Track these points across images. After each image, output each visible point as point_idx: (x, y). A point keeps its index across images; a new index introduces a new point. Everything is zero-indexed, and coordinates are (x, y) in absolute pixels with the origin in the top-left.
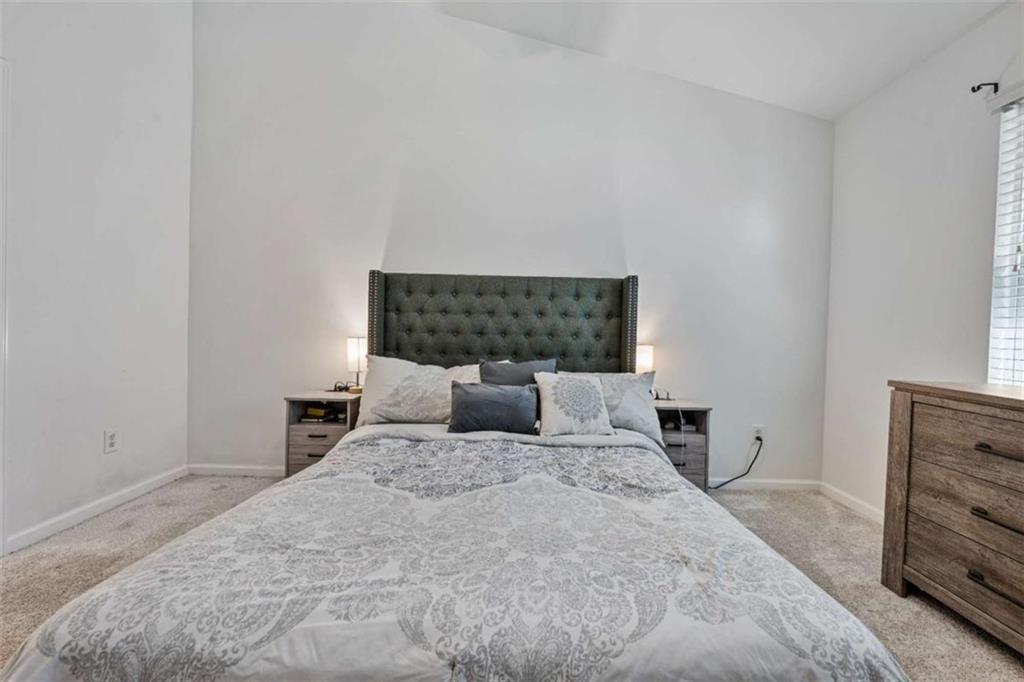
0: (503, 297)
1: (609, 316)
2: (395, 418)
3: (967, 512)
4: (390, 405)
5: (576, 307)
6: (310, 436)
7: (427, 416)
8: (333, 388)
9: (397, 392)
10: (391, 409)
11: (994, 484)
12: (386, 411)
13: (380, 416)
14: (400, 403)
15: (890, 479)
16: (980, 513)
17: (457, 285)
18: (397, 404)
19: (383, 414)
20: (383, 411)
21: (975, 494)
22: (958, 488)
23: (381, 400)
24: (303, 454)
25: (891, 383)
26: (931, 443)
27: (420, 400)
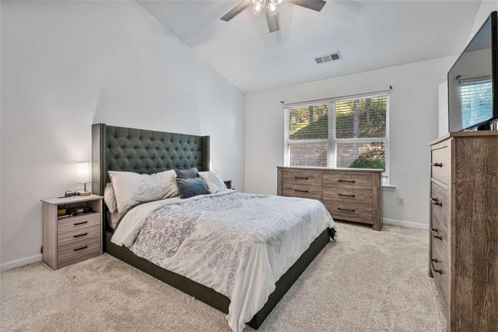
0: (162, 141)
1: (198, 150)
2: (143, 201)
3: (294, 191)
4: (140, 195)
5: (188, 147)
6: (75, 224)
7: (156, 197)
8: (64, 196)
9: (140, 188)
10: (141, 196)
11: (297, 184)
12: (139, 198)
13: (136, 200)
14: (143, 193)
15: (278, 189)
16: (296, 190)
17: (142, 134)
18: (143, 194)
19: (138, 200)
20: (137, 198)
21: (295, 187)
22: (292, 187)
23: (134, 193)
24: (69, 237)
25: (277, 167)
26: (287, 179)
27: (152, 190)
